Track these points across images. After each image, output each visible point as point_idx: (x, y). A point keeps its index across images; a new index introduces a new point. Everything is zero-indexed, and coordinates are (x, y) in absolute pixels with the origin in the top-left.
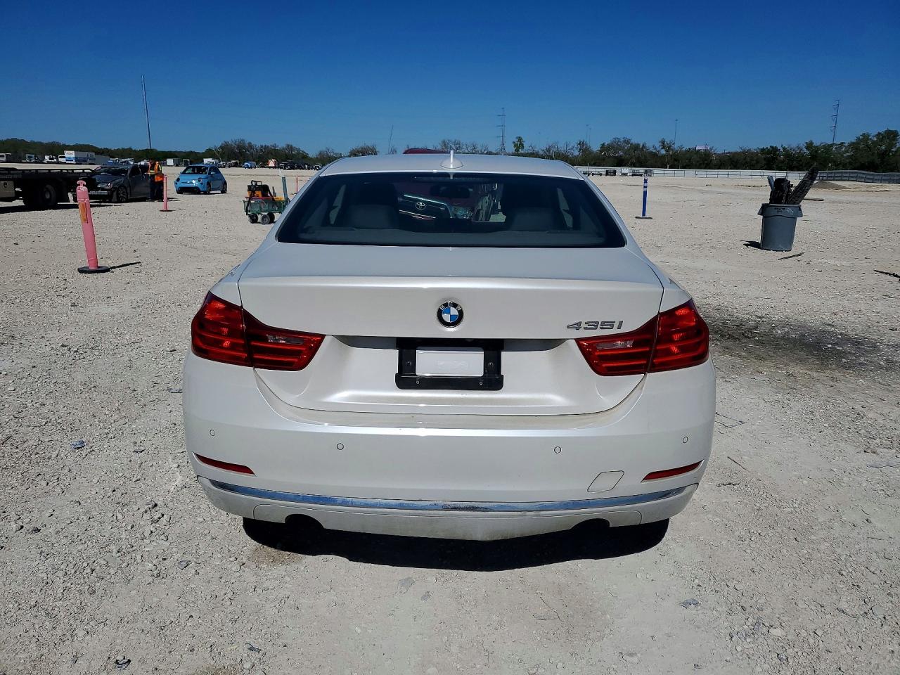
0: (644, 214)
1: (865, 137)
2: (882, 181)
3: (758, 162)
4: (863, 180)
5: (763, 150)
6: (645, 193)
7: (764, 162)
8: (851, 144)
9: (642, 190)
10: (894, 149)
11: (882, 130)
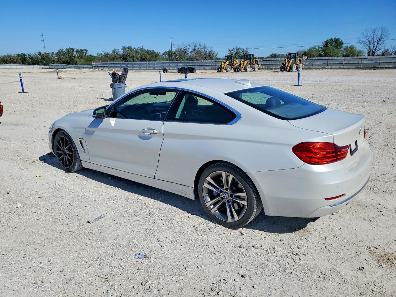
0: (23, 91)
1: (62, 50)
2: (73, 68)
3: (17, 61)
4: (66, 68)
5: (18, 55)
6: (21, 80)
7: (20, 61)
8: (57, 53)
9: (19, 79)
10: (74, 56)
11: (68, 48)
